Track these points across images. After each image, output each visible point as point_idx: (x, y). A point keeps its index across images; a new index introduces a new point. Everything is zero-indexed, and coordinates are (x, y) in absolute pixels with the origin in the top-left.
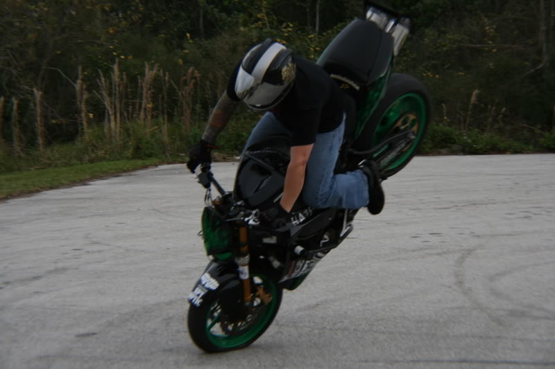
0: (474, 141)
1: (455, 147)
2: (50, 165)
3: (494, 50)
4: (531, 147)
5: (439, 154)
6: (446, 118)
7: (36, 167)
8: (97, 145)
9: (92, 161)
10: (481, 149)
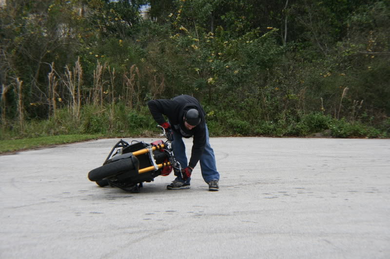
0: (339, 128)
1: (327, 132)
2: (26, 136)
3: (373, 57)
4: (385, 133)
5: (314, 136)
6: (323, 109)
7: (16, 137)
8: (62, 122)
9: (56, 134)
10: (345, 133)
